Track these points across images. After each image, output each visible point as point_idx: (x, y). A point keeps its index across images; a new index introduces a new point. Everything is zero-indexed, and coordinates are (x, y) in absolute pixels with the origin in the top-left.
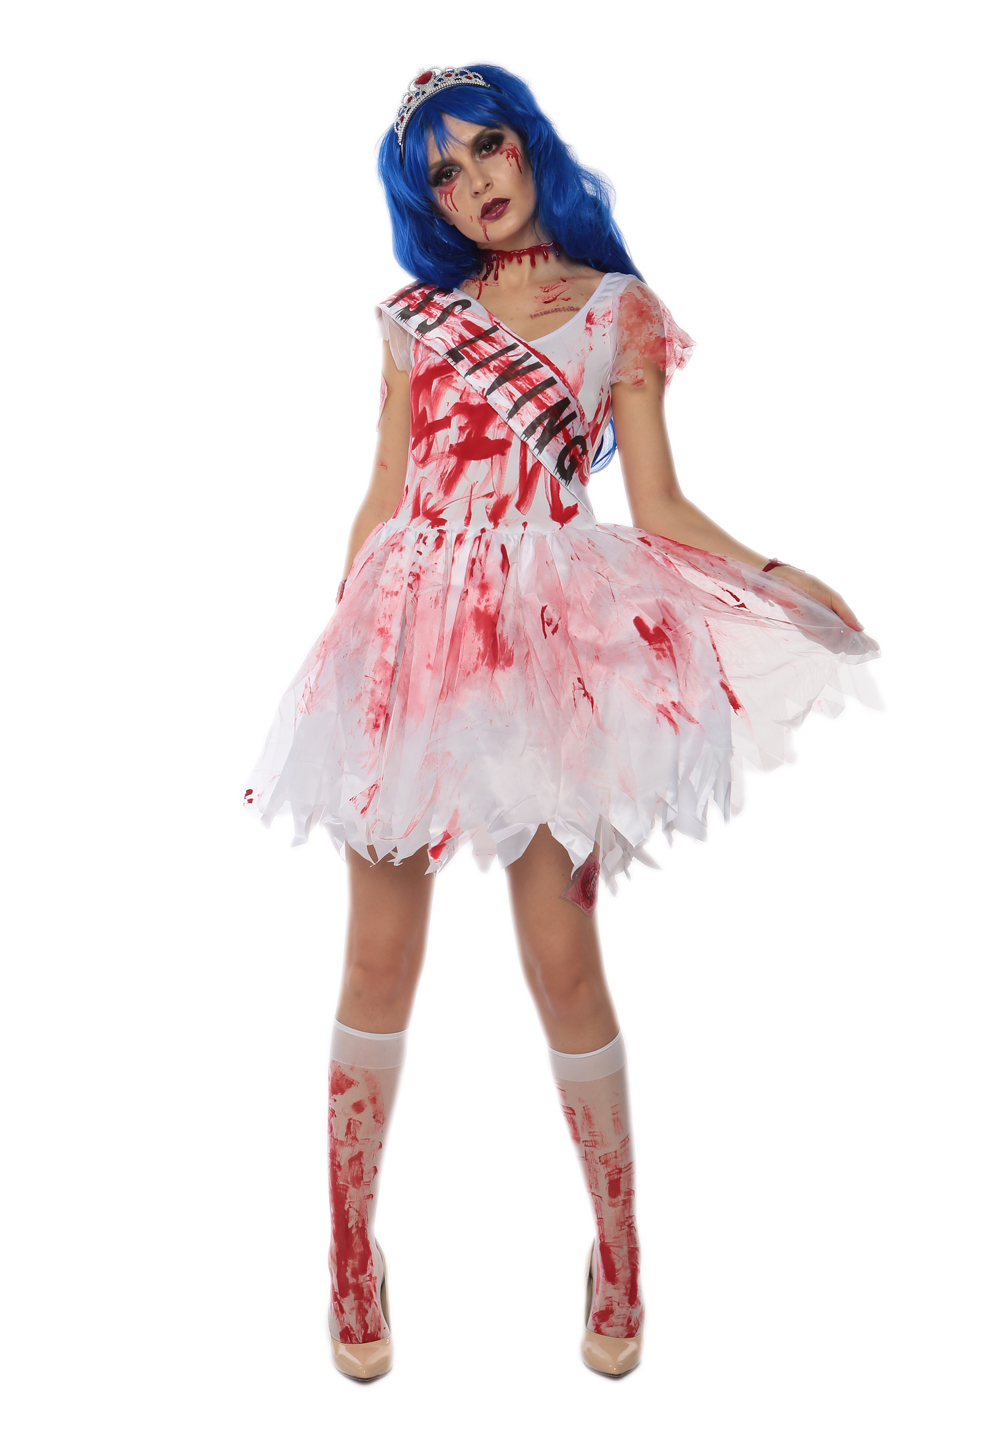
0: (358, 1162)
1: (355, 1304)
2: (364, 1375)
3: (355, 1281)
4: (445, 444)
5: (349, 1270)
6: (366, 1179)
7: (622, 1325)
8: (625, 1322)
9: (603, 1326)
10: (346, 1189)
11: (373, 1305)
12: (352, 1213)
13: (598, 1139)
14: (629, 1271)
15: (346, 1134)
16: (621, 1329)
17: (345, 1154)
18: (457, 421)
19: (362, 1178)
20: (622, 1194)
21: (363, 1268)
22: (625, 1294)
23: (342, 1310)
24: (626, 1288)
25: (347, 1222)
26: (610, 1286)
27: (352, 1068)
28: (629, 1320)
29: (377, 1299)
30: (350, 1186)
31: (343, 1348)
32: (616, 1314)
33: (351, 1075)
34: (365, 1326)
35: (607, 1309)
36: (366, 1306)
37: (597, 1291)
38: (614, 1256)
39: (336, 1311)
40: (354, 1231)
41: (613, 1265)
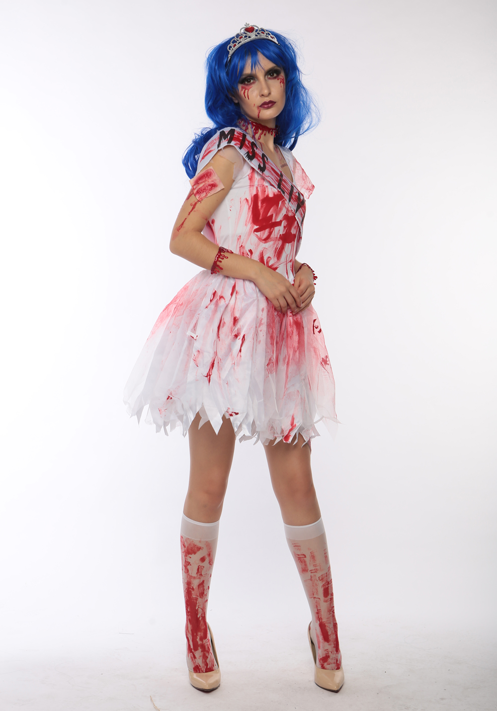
0: (202, 586)
1: (201, 654)
2: (207, 688)
3: (201, 642)
5: (198, 638)
6: (205, 593)
7: (334, 663)
8: (335, 661)
9: (325, 664)
10: (197, 599)
11: (210, 654)
12: (200, 610)
13: (318, 568)
14: (334, 635)
15: (197, 573)
16: (333, 666)
17: (195, 583)
18: (284, 224)
20: (330, 595)
21: (205, 636)
22: (334, 647)
23: (195, 657)
24: (334, 644)
25: (197, 614)
26: (326, 644)
27: (200, 542)
28: (337, 661)
29: (211, 651)
30: (199, 598)
31: (195, 675)
32: (331, 657)
33: (199, 545)
34: (207, 664)
35: (326, 656)
36: (207, 655)
37: (319, 647)
38: (327, 628)
39: (191, 658)
40: (200, 619)
41: (327, 632)
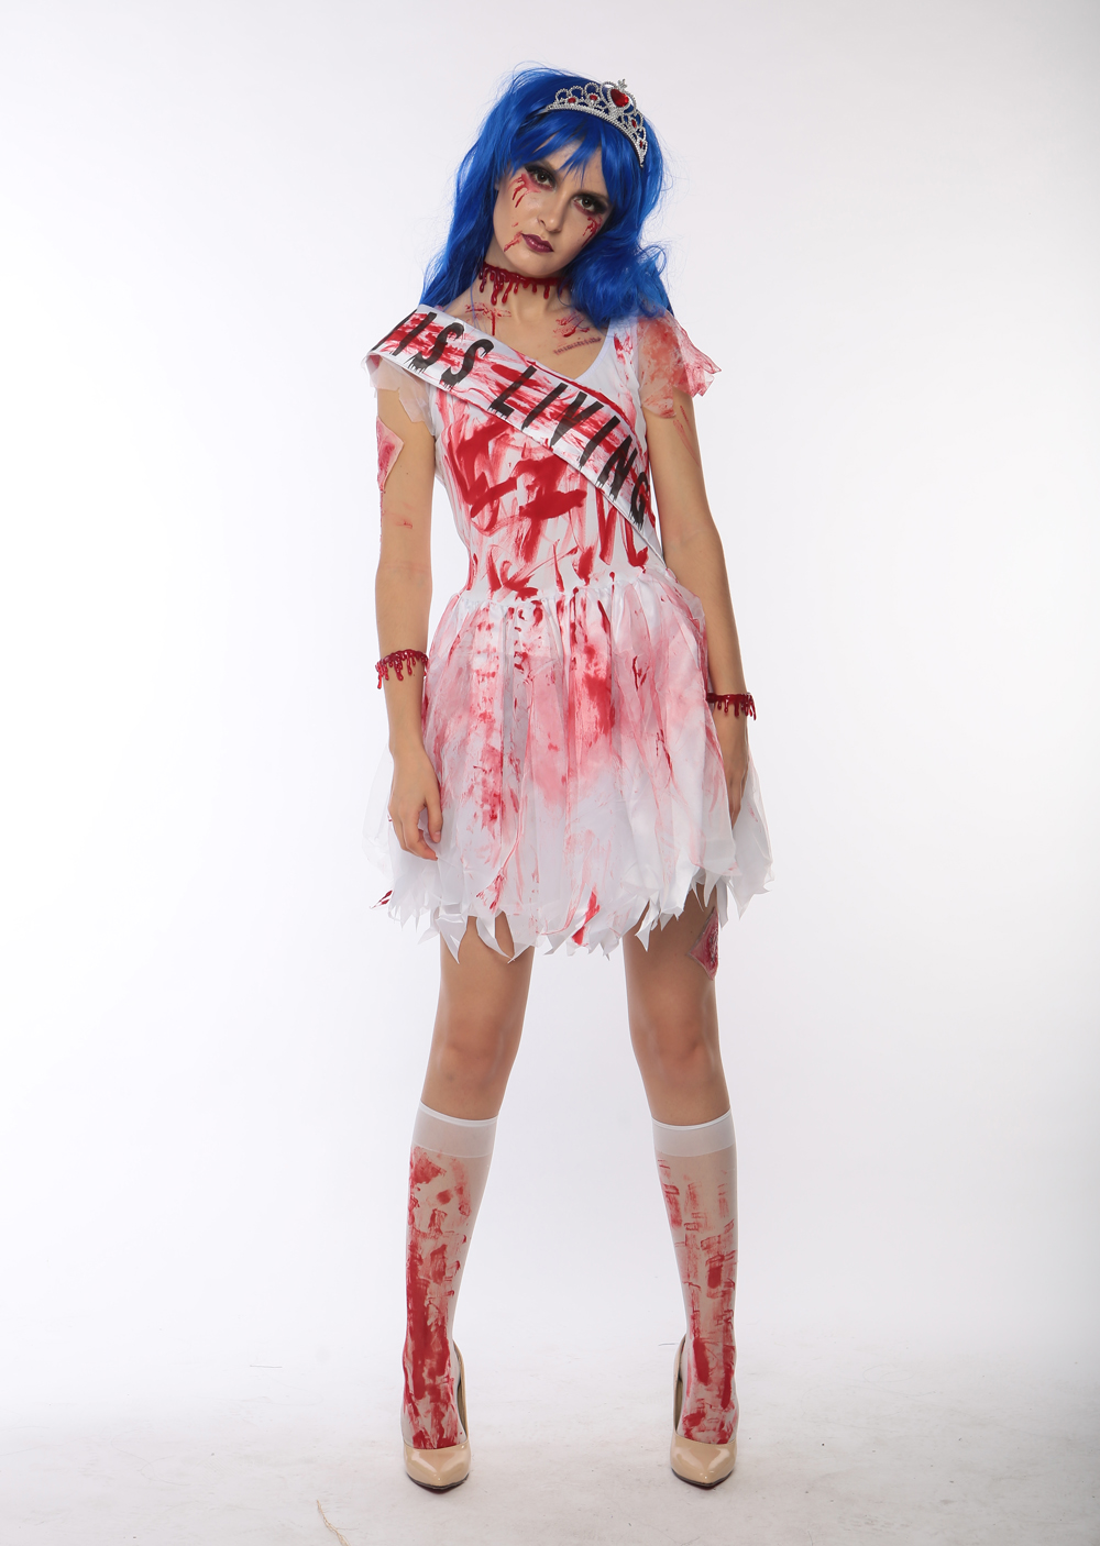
0: (440, 1256)
1: (430, 1406)
2: (439, 1482)
3: (431, 1381)
4: (513, 507)
5: (426, 1370)
6: (448, 1274)
7: (714, 1430)
8: (718, 1426)
9: (694, 1430)
10: (427, 1284)
11: (450, 1408)
12: (432, 1309)
13: (701, 1221)
14: (722, 1371)
15: (430, 1226)
16: (713, 1435)
17: (427, 1248)
18: (524, 481)
19: (444, 1273)
20: (723, 1285)
21: (441, 1368)
22: (718, 1396)
23: (416, 1413)
24: (719, 1390)
25: (426, 1319)
26: (702, 1386)
27: (439, 1156)
28: (722, 1425)
29: (454, 1402)
30: (431, 1281)
31: (417, 1455)
32: (708, 1417)
33: (438, 1164)
34: (441, 1431)
35: (699, 1412)
36: (443, 1409)
37: (688, 1392)
38: (708, 1354)
39: (410, 1414)
40: (433, 1329)
41: (707, 1363)
